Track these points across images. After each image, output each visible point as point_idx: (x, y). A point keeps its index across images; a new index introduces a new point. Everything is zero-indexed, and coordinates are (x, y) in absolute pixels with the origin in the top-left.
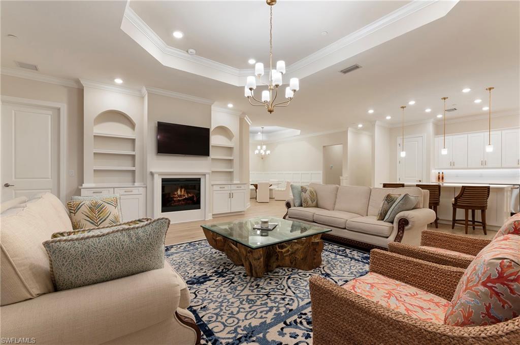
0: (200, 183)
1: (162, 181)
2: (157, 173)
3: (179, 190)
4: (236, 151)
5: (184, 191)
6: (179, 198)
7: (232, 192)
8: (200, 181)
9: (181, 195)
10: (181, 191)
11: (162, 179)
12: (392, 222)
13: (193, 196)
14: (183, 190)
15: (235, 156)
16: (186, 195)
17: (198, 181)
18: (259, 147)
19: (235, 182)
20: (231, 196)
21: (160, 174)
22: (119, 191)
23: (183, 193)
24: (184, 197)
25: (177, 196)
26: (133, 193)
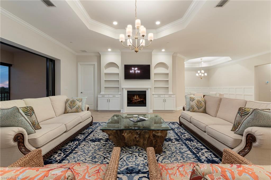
1: (127, 92)
2: (124, 88)
4: (170, 75)
5: (138, 97)
6: (135, 101)
7: (165, 98)
9: (136, 99)
10: (136, 97)
12: (242, 135)
13: (143, 100)
14: (137, 96)
15: (170, 78)
16: (139, 99)
17: (145, 92)
18: (199, 72)
19: (169, 93)
20: (165, 101)
21: (126, 89)
22: (111, 96)
23: (137, 98)
24: (138, 101)
25: (134, 99)
26: (116, 97)
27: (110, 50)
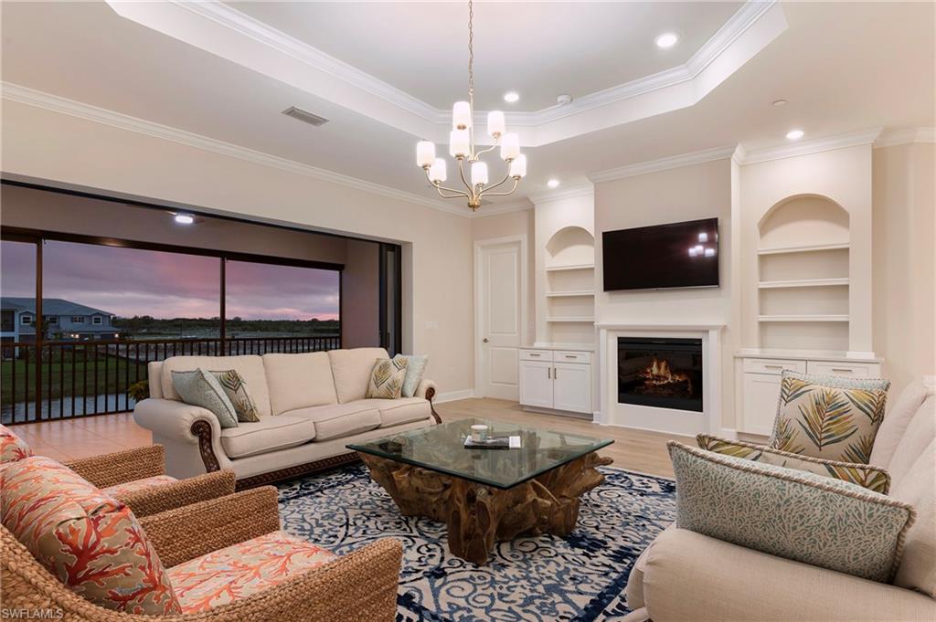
0: (701, 352)
1: (619, 343)
2: (603, 327)
3: (655, 364)
5: (666, 367)
6: (654, 382)
8: (701, 345)
9: (658, 376)
10: (659, 368)
11: (619, 338)
13: (686, 382)
14: (663, 365)
16: (670, 377)
17: (698, 343)
19: (851, 356)
21: (611, 329)
22: (560, 357)
23: (662, 371)
24: (666, 382)
25: (650, 376)
26: (577, 361)
27: (553, 183)
